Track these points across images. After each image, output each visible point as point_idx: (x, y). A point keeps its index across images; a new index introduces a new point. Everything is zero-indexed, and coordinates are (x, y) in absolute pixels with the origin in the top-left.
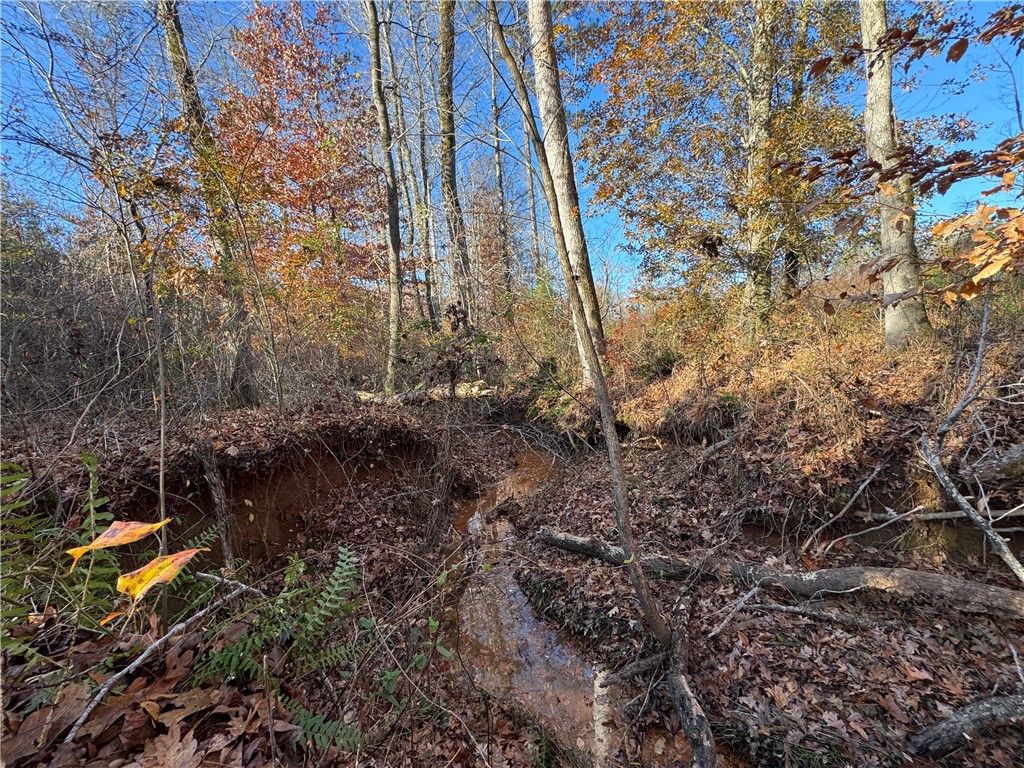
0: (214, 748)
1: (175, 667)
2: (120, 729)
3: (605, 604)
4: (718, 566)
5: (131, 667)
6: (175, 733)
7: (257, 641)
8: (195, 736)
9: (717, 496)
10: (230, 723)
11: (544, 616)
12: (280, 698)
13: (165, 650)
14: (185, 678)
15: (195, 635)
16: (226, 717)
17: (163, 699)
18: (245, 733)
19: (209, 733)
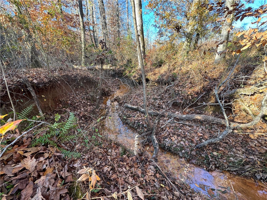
0: (41, 160)
1: (26, 142)
2: (13, 157)
3: (139, 121)
4: (165, 113)
5: (13, 143)
6: (29, 158)
7: (49, 136)
8: (35, 158)
9: (168, 98)
10: (44, 155)
11: (125, 124)
12: (57, 148)
13: (22, 138)
14: (30, 144)
15: (31, 134)
16: (43, 153)
17: (24, 150)
18: (49, 157)
19: (39, 157)
